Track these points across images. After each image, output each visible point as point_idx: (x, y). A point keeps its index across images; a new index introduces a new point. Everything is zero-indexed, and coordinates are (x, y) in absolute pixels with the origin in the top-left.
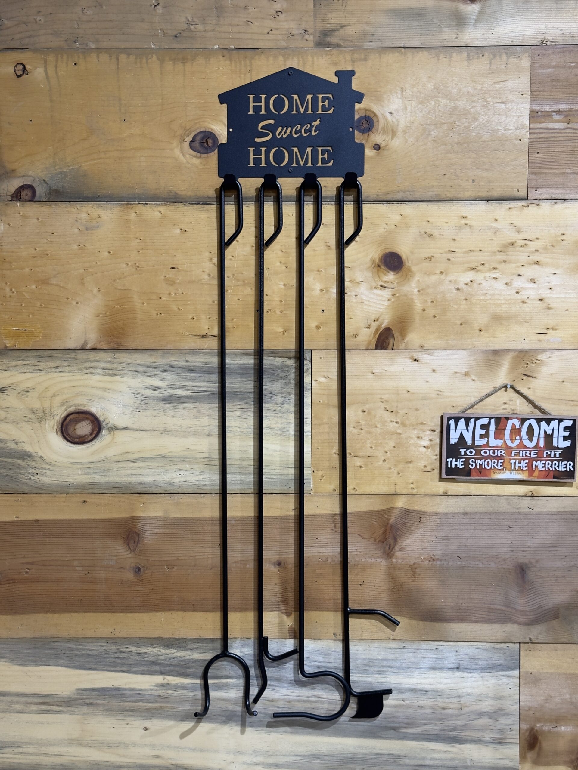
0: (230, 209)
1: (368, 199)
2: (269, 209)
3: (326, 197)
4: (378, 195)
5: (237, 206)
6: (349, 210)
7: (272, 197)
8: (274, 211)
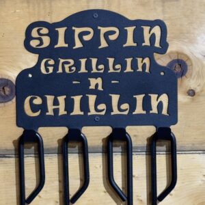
0: (30, 162)
1: (183, 149)
2: (74, 161)
3: (137, 148)
4: (193, 144)
5: (37, 159)
6: (162, 160)
7: (77, 148)
8: (80, 163)
